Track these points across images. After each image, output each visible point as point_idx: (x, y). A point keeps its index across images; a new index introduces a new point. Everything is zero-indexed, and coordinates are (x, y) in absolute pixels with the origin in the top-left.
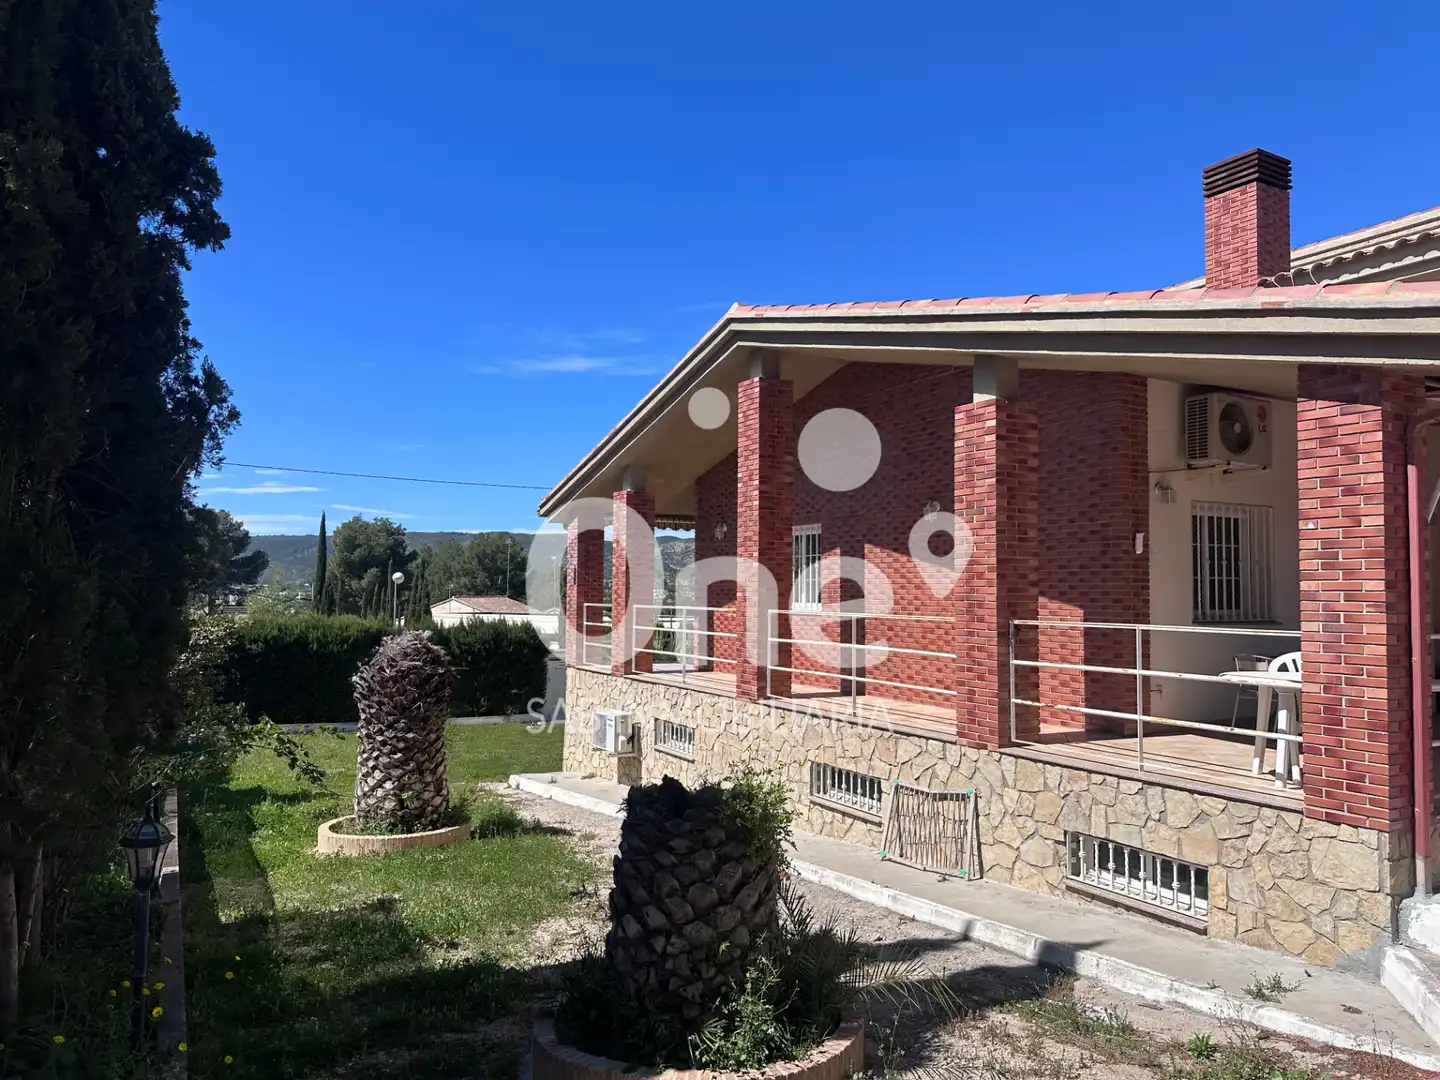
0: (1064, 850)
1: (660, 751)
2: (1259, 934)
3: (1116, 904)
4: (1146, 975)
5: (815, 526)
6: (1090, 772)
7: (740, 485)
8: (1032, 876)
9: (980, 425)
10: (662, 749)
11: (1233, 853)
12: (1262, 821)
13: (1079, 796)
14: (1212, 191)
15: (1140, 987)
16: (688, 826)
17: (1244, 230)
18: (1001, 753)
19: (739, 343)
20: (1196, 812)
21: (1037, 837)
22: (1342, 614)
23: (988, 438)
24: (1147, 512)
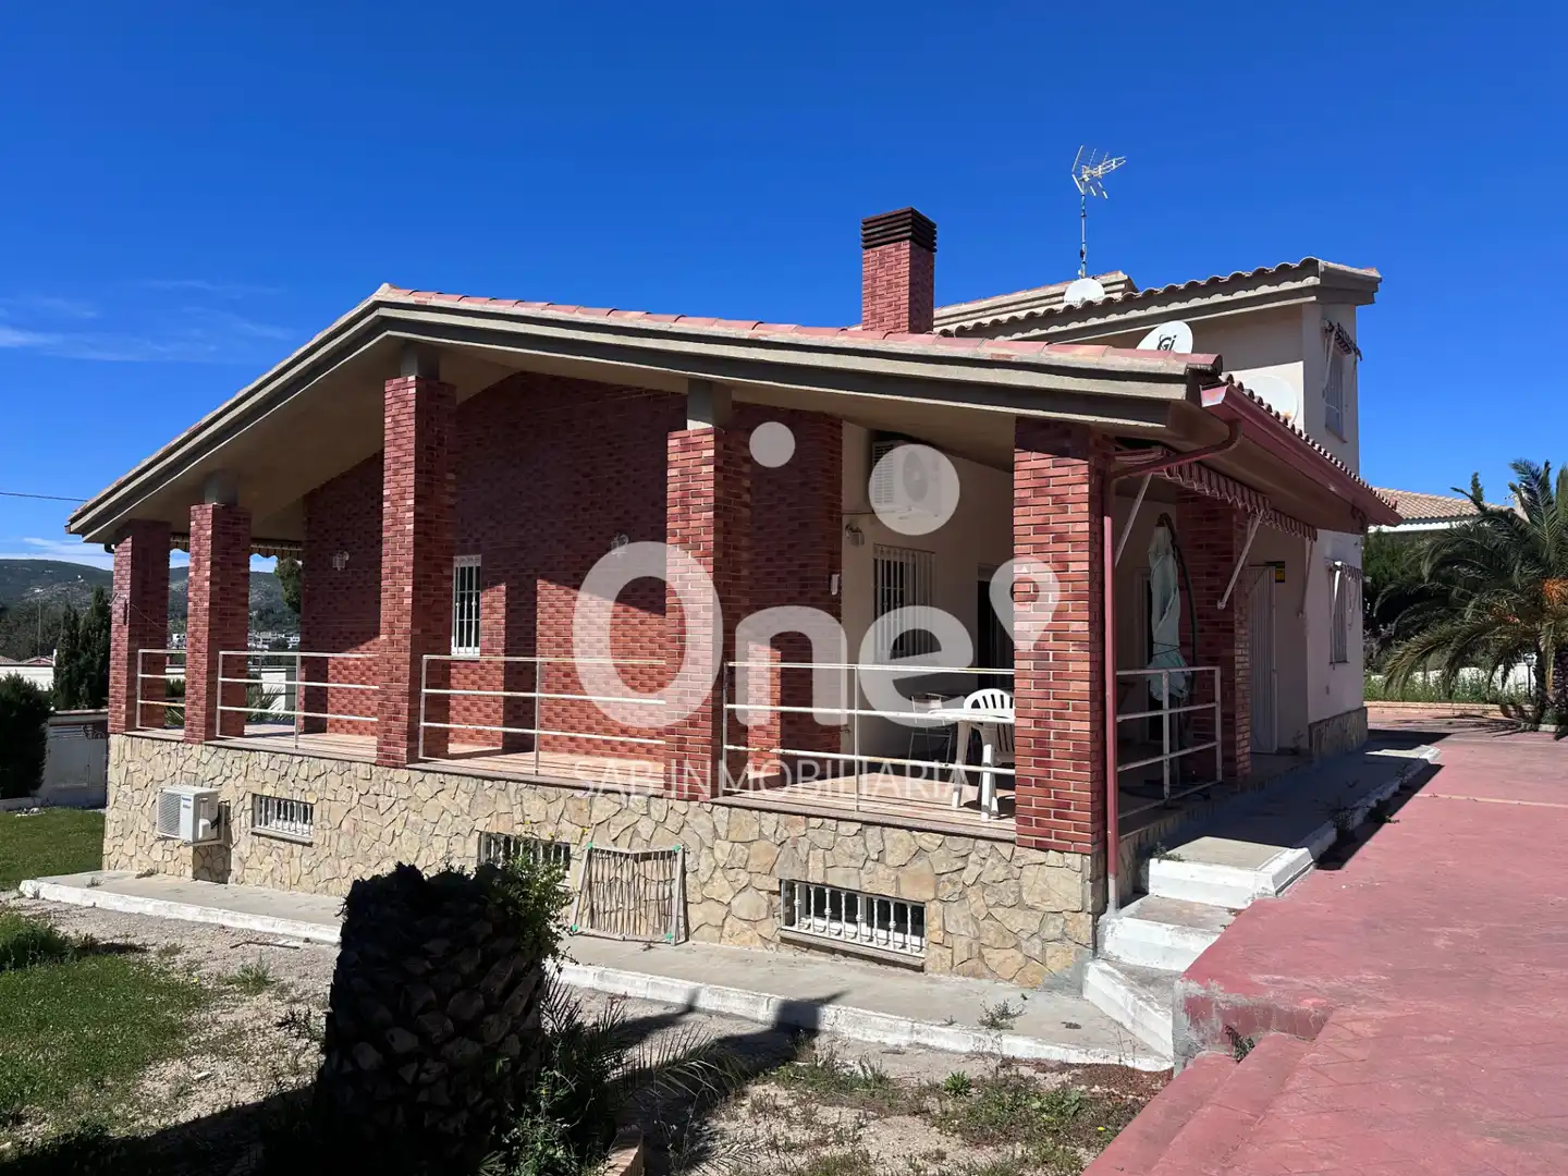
0: (779, 901)
1: (259, 835)
2: (975, 964)
3: (833, 951)
4: (887, 1021)
5: (474, 557)
6: (809, 816)
7: (386, 504)
8: (743, 931)
9: (695, 454)
10: (263, 832)
11: (949, 887)
12: (977, 852)
13: (796, 841)
14: (870, 243)
15: (881, 1033)
16: (445, 922)
17: (898, 285)
18: (713, 804)
19: (389, 332)
20: (914, 849)
21: (750, 889)
22: (1051, 653)
23: (705, 469)
24: (840, 553)
